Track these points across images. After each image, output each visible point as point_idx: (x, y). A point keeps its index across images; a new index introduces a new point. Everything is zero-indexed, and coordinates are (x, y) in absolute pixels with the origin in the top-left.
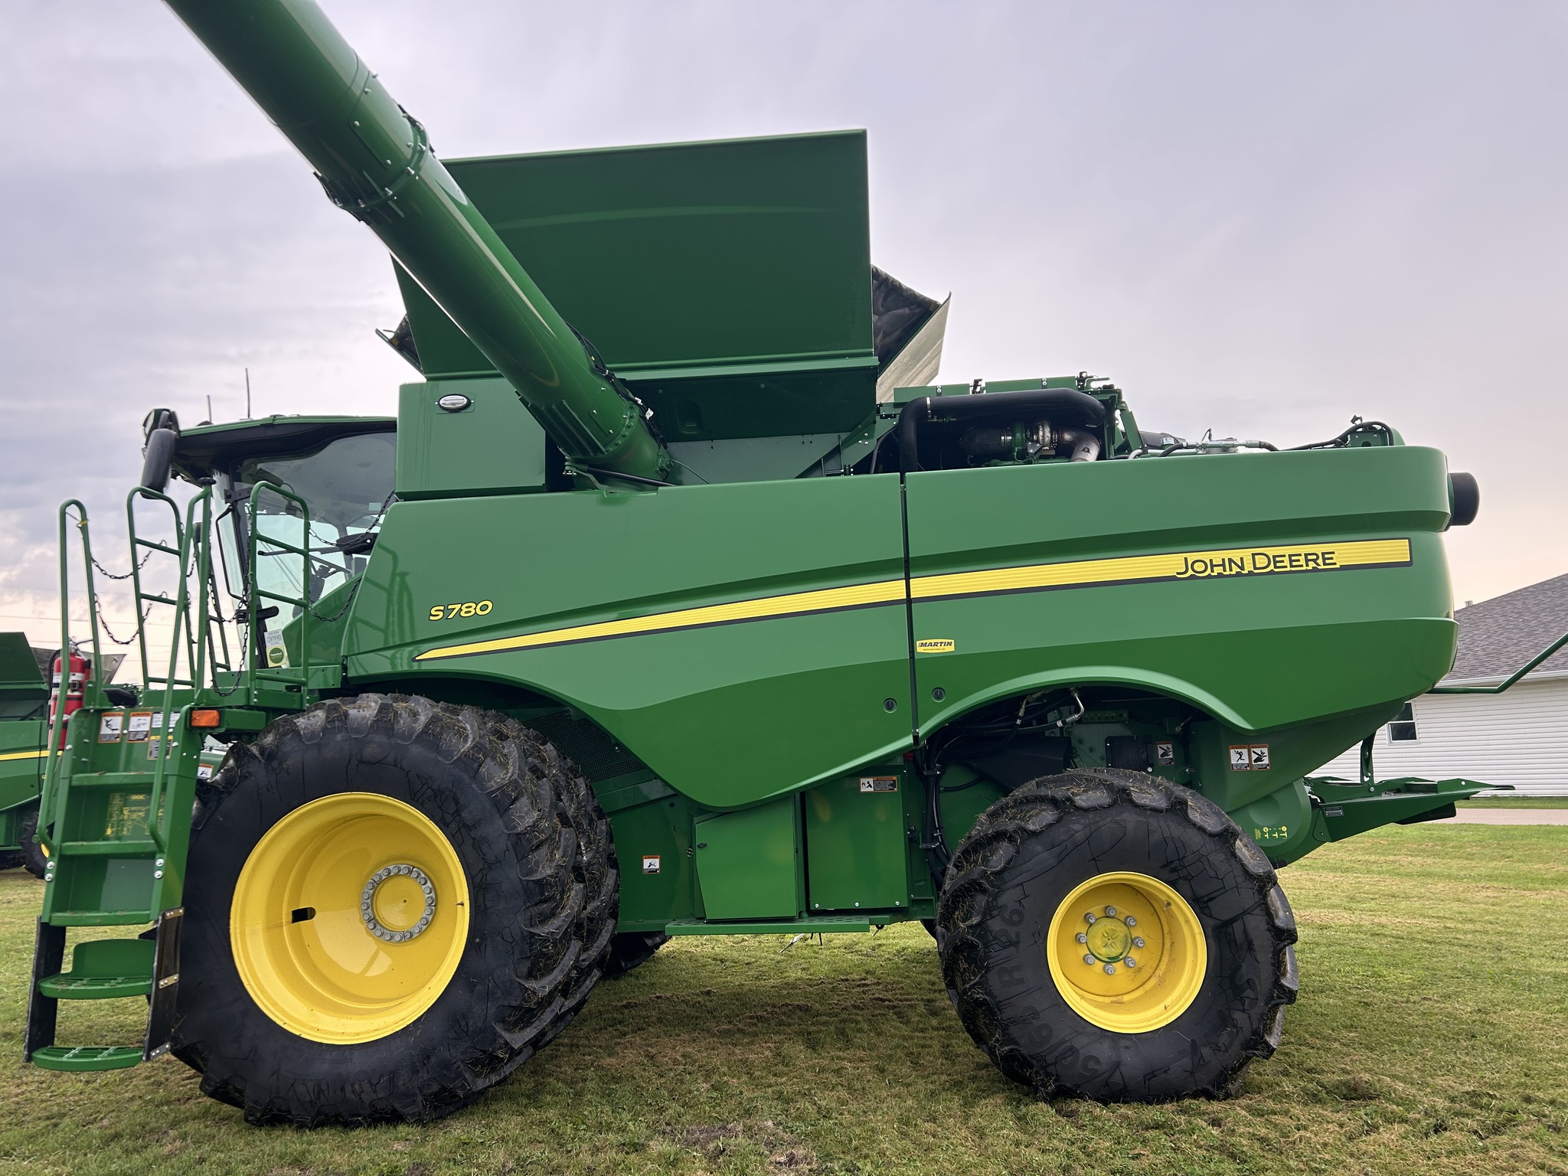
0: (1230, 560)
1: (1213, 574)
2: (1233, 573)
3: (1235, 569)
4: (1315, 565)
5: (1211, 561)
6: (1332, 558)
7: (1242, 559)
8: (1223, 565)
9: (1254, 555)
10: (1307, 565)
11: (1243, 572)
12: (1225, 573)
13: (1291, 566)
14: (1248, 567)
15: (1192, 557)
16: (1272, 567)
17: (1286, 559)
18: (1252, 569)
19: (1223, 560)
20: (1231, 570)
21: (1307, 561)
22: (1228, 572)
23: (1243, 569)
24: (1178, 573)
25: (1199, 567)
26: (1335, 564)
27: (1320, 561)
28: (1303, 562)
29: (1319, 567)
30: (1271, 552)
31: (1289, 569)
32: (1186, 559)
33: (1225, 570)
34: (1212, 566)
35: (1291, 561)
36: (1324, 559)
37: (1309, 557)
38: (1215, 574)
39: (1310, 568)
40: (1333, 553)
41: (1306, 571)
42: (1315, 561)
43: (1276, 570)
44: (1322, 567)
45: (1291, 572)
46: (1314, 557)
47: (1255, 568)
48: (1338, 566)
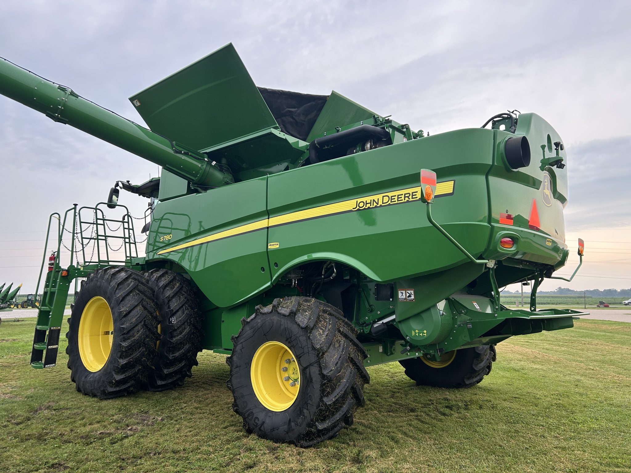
0: (374, 200)
1: (366, 208)
2: (374, 206)
3: (375, 204)
4: (408, 199)
5: (366, 201)
6: (416, 195)
7: (378, 199)
8: (370, 203)
9: (383, 197)
10: (405, 200)
11: (378, 206)
12: (371, 207)
13: (398, 201)
14: (380, 203)
15: (359, 200)
16: (390, 202)
17: (396, 198)
18: (381, 204)
19: (371, 200)
20: (373, 205)
21: (405, 197)
22: (372, 206)
23: (378, 204)
24: (353, 209)
25: (361, 205)
26: (417, 198)
27: (410, 197)
28: (403, 198)
29: (410, 200)
30: (390, 194)
31: (396, 202)
32: (357, 201)
33: (371, 206)
34: (367, 204)
35: (398, 198)
36: (413, 195)
37: (406, 195)
38: (367, 207)
39: (406, 201)
40: (417, 192)
41: (404, 202)
42: (408, 197)
43: (391, 203)
44: (411, 200)
45: (397, 204)
46: (408, 195)
47: (383, 203)
48: (418, 199)
